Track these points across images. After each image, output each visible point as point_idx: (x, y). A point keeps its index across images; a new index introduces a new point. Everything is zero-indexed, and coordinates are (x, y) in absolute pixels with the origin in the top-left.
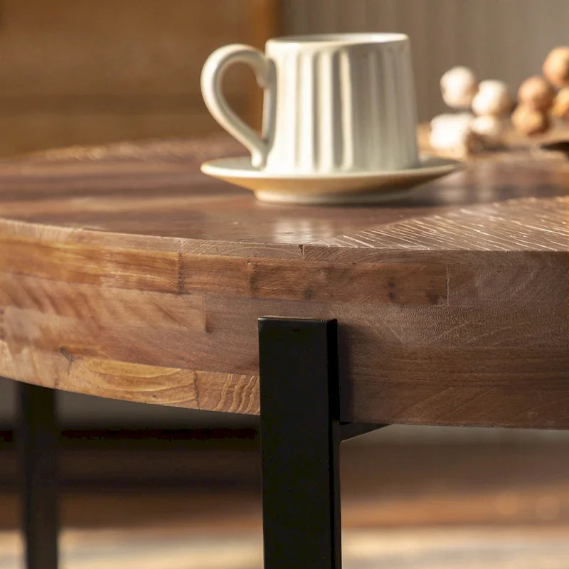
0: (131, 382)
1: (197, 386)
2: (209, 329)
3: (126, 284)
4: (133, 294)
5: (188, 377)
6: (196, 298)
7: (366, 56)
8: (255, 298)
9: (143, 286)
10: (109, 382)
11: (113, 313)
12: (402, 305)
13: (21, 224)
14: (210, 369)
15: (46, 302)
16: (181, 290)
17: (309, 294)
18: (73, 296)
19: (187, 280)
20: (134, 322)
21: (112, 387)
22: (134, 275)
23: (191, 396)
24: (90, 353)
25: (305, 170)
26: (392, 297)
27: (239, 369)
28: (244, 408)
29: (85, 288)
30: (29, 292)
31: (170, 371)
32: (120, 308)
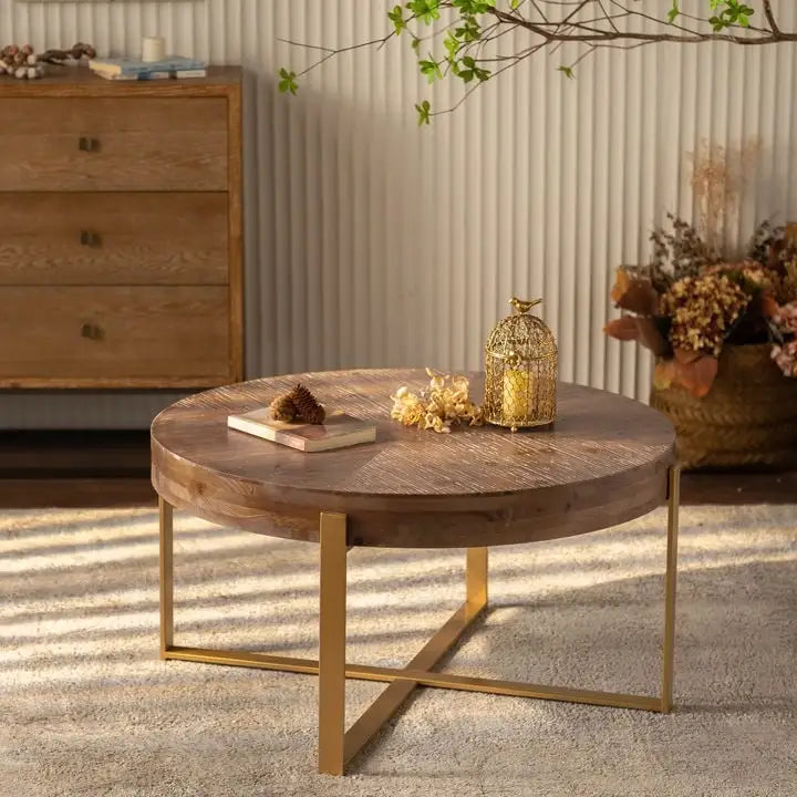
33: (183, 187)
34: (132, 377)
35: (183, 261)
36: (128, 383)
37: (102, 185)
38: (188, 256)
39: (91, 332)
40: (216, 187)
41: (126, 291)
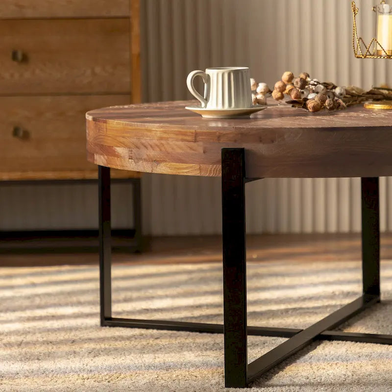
0: (178, 169)
1: (200, 169)
2: (204, 152)
3: (177, 140)
4: (180, 143)
5: (197, 167)
6: (201, 143)
7: (238, 73)
8: (219, 143)
9: (183, 140)
10: (171, 170)
11: (173, 149)
12: (264, 143)
13: (140, 123)
14: (204, 164)
15: (149, 147)
16: (195, 141)
17: (235, 141)
18: (159, 144)
19: (198, 138)
20: (180, 151)
21: (172, 171)
22: (180, 137)
23: (198, 172)
24: (164, 161)
25: (220, 108)
26: (261, 141)
27: (214, 163)
28: (216, 174)
29: (163, 142)
30: (143, 144)
31: (191, 165)
32: (175, 147)
33: (94, 14)
34: (54, 170)
35: (94, 74)
36: (50, 175)
37: (29, 13)
38: (98, 70)
39: (20, 133)
40: (120, 14)
41: (48, 99)
